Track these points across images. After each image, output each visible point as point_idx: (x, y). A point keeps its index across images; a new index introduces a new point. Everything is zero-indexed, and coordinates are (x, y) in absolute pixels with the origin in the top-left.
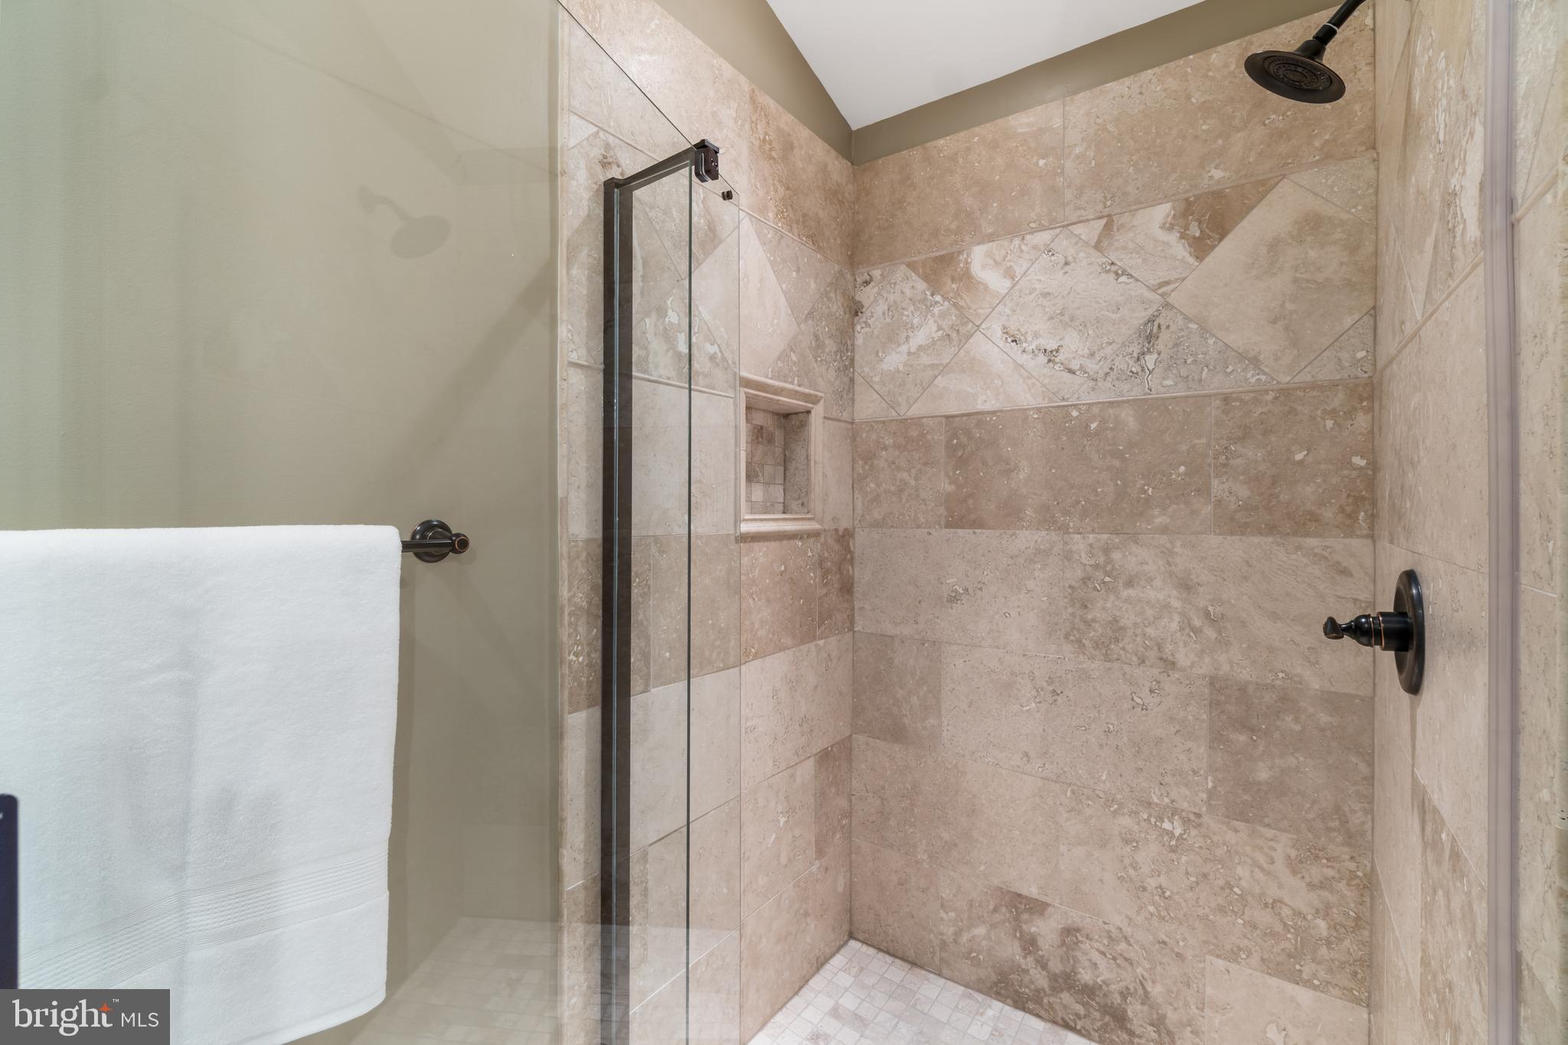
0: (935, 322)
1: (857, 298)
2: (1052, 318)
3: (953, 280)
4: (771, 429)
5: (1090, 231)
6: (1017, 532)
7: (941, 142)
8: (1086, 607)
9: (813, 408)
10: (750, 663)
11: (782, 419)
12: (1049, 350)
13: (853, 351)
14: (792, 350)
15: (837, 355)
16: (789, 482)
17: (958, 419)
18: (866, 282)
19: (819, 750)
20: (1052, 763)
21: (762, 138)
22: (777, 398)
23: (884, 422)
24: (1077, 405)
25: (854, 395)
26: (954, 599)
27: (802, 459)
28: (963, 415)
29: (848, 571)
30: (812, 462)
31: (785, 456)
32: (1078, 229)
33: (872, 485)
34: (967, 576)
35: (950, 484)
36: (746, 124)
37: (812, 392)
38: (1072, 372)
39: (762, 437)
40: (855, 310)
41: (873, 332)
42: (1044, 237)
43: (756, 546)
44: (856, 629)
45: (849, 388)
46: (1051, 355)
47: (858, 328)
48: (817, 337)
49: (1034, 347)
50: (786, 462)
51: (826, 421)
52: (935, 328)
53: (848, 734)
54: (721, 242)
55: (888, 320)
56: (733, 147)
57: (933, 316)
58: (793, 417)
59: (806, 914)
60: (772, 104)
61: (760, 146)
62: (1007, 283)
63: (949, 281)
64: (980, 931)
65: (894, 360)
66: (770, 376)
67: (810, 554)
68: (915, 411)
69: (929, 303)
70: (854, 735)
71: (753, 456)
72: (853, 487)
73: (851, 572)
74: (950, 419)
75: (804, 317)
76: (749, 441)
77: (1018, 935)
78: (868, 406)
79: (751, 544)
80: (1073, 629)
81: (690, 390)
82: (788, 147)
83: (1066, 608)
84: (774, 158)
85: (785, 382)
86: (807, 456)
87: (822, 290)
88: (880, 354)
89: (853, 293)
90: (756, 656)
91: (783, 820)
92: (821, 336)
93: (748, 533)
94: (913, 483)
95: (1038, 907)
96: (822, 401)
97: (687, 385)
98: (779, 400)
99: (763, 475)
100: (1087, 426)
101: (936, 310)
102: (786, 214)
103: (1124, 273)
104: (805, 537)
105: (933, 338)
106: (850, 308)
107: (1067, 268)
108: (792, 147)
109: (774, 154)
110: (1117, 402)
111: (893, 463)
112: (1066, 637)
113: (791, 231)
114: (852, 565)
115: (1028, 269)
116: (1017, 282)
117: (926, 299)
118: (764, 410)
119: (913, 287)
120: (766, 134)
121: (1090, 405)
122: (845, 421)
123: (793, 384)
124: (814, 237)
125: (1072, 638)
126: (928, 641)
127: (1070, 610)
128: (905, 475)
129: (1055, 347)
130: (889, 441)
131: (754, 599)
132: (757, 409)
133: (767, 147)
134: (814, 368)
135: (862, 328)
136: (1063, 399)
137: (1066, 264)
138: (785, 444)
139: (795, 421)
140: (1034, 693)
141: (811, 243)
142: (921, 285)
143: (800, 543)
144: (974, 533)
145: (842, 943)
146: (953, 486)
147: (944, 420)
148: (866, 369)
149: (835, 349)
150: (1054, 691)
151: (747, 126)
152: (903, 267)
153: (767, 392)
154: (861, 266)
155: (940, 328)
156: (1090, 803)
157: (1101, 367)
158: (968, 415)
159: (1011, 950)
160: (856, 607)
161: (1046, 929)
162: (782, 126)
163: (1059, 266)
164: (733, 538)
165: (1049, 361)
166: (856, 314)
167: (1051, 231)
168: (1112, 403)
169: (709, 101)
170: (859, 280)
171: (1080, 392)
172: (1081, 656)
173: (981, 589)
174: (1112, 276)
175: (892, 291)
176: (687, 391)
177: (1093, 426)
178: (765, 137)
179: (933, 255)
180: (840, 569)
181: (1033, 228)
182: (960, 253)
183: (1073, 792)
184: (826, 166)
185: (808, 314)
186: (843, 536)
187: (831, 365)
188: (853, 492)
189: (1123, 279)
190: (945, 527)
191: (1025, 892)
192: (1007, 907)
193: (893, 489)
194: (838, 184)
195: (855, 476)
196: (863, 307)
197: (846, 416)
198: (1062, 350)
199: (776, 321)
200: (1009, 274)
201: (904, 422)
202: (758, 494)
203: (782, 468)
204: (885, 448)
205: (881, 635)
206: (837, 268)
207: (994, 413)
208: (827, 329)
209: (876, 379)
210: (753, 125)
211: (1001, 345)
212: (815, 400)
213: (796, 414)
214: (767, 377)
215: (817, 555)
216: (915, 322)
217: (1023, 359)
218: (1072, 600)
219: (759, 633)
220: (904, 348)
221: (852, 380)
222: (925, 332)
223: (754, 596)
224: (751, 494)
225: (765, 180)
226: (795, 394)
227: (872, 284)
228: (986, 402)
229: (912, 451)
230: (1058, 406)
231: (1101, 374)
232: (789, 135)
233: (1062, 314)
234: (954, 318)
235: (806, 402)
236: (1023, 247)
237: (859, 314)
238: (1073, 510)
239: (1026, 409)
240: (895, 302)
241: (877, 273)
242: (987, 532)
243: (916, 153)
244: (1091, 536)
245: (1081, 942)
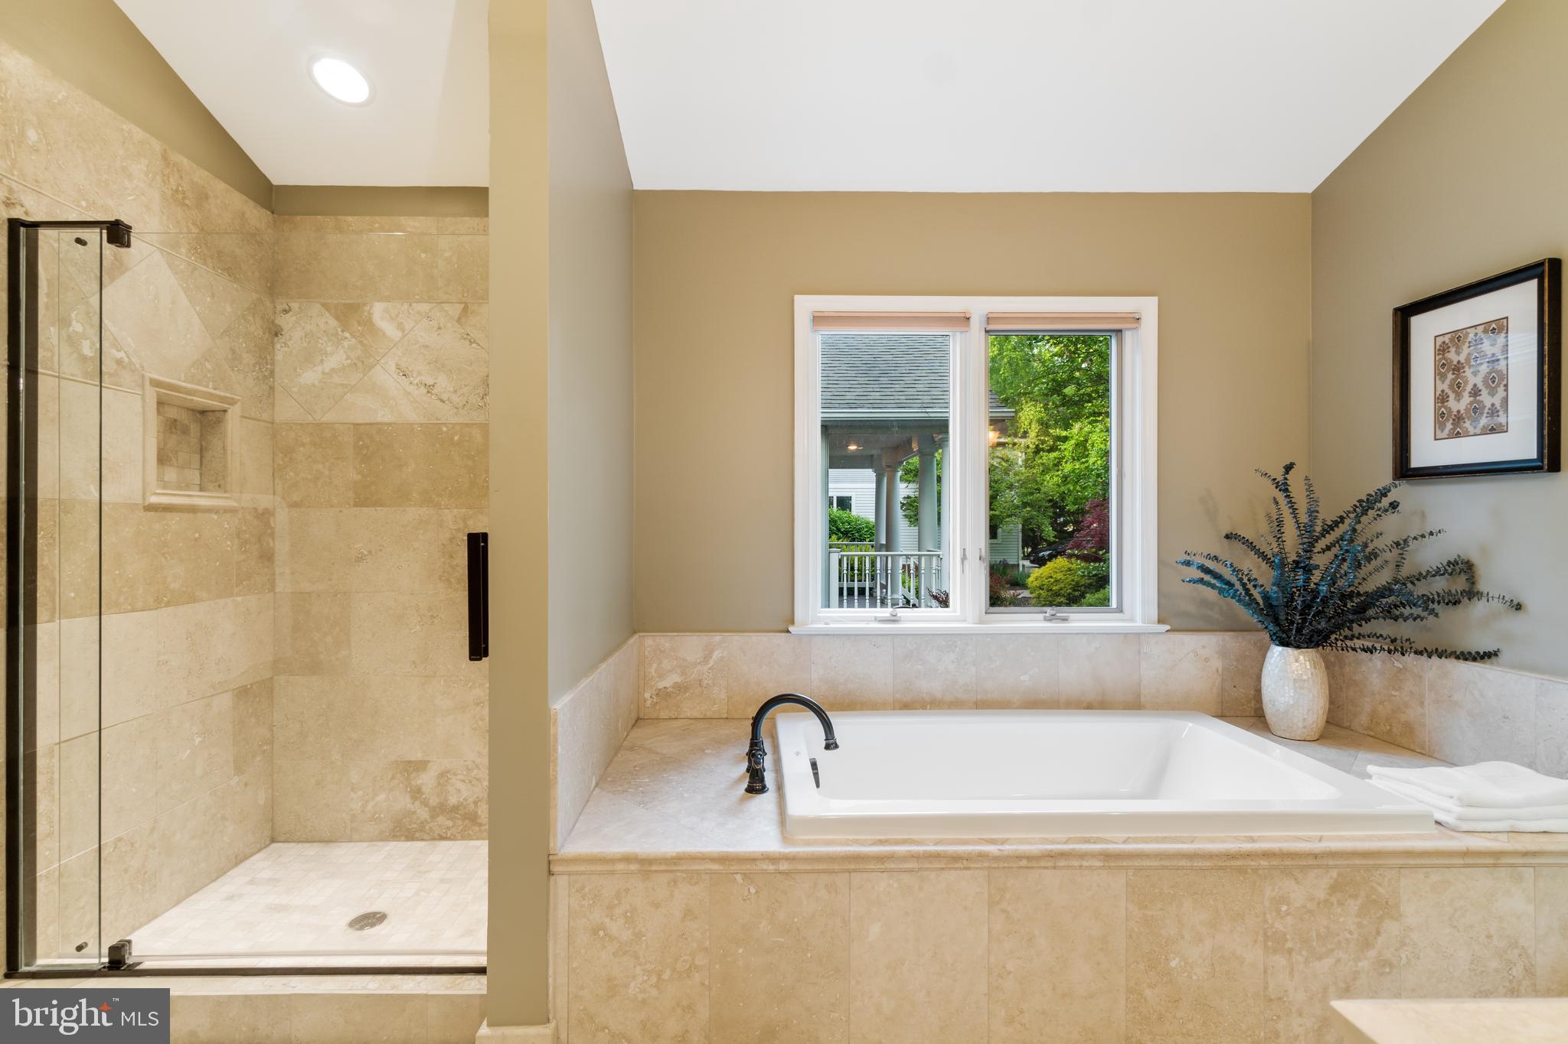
0: (345, 352)
1: (277, 322)
2: (430, 363)
3: (359, 323)
4: (186, 422)
5: (455, 310)
6: (407, 509)
7: (350, 219)
8: (452, 557)
9: (229, 408)
10: (163, 609)
11: (198, 415)
12: (428, 384)
13: (273, 364)
14: (207, 360)
15: (255, 367)
16: (206, 467)
17: (362, 427)
18: (285, 311)
19: (237, 686)
20: (431, 664)
21: (174, 188)
22: (190, 397)
23: (301, 424)
24: (445, 424)
25: (274, 400)
26: (360, 559)
27: (219, 449)
28: (366, 424)
29: (268, 544)
30: (229, 452)
31: (201, 446)
32: (447, 307)
33: (292, 474)
34: (371, 541)
35: (358, 474)
36: (157, 177)
37: (228, 395)
38: (443, 401)
39: (175, 428)
40: (276, 332)
41: (291, 352)
42: (424, 307)
43: (168, 515)
44: (277, 590)
45: (269, 394)
46: (430, 388)
47: (278, 346)
48: (233, 351)
49: (417, 381)
50: (202, 451)
51: (244, 420)
52: (345, 357)
53: (269, 676)
54: (127, 269)
55: (305, 345)
56: (143, 194)
57: (343, 347)
58: (210, 414)
59: (224, 818)
60: (185, 162)
61: (173, 195)
62: (399, 334)
63: (356, 324)
64: (382, 797)
65: (310, 376)
66: (183, 379)
67: (226, 526)
68: (328, 418)
69: (340, 337)
70: (276, 677)
71: (165, 444)
72: (273, 474)
73: (271, 544)
74: (358, 426)
75: (219, 334)
76: (161, 430)
77: (409, 790)
78: (286, 411)
79: (162, 513)
80: (444, 572)
81: (101, 387)
82: (202, 197)
83: (439, 559)
84: (187, 205)
85: (199, 385)
86: (224, 447)
87: (239, 313)
88: (298, 370)
89: (272, 317)
90: (168, 604)
91: (198, 740)
92: (237, 350)
93: (159, 504)
94: (327, 473)
95: (421, 766)
96: (239, 403)
97: (98, 383)
98: (192, 400)
99: (177, 460)
100: (452, 438)
101: (346, 344)
102: (199, 250)
103: (474, 342)
104: (221, 512)
105: (343, 364)
106: (270, 329)
107: (439, 331)
108: (207, 197)
109: (187, 202)
110: (471, 424)
111: (310, 457)
112: (440, 579)
113: (205, 263)
114: (273, 539)
115: (414, 326)
116: (406, 334)
117: (337, 334)
118: (178, 406)
119: (327, 322)
120: (179, 185)
121: (454, 424)
122: (264, 421)
123: (208, 387)
124: (230, 268)
125: (443, 578)
126: (340, 593)
127: (442, 560)
128: (320, 466)
129: (432, 383)
130: (306, 440)
131: (166, 558)
132: (169, 404)
133: (180, 196)
134: (231, 376)
135: (282, 347)
136: (437, 419)
137: (439, 328)
138: (201, 436)
139: (211, 417)
140: (419, 619)
141: (226, 274)
142: (333, 322)
143: (216, 517)
144: (376, 510)
145: (263, 846)
146: (360, 476)
147: (352, 426)
148: (286, 381)
149: (253, 362)
150: (432, 616)
151: (159, 178)
152: (319, 306)
153: (181, 393)
154: (280, 297)
155: (348, 358)
156: (455, 685)
157: (461, 401)
158: (371, 424)
159: (404, 802)
160: (277, 572)
161: (426, 780)
162: (195, 180)
163: (435, 329)
164: (141, 507)
165: (428, 392)
166: (276, 335)
167: (430, 304)
168: (467, 424)
169: (118, 157)
170: (279, 308)
171: (448, 415)
172: (450, 590)
173: (381, 550)
174: (467, 342)
175: (308, 322)
176: (99, 388)
177: (456, 438)
178: (178, 188)
179: (343, 301)
180: (259, 540)
181: (417, 299)
182: (365, 304)
183: (445, 681)
184: (243, 214)
185: (224, 332)
186: (263, 514)
187: (250, 375)
188: (274, 479)
189: (474, 345)
190: (354, 506)
191: (413, 759)
192: (400, 773)
193: (309, 477)
194: (256, 229)
195: (276, 466)
196: (282, 330)
197: (265, 416)
198: (436, 386)
199: (189, 336)
200: (400, 327)
201: (319, 426)
202: (171, 474)
203: (198, 457)
204: (303, 445)
205: (300, 593)
206: (255, 296)
207: (390, 424)
208: (244, 345)
209: (295, 390)
210: (165, 178)
211: (395, 376)
212: (233, 402)
213: (213, 411)
214: (179, 380)
215: (234, 528)
216: (328, 349)
217: (410, 389)
218: (443, 553)
219: (172, 586)
220: (319, 368)
221: (272, 388)
222: (336, 359)
223: (167, 556)
224: (163, 475)
225: (178, 222)
226: (211, 396)
227: (291, 313)
228: (384, 416)
229: (326, 448)
230: (434, 424)
231: (461, 404)
232: (203, 187)
233: (436, 362)
234: (360, 352)
235: (221, 402)
236: (411, 311)
237: (279, 335)
238: (443, 493)
239: (412, 424)
240: (311, 332)
241: (295, 306)
242: (385, 509)
243: (330, 221)
244: (455, 510)
245: (450, 779)
